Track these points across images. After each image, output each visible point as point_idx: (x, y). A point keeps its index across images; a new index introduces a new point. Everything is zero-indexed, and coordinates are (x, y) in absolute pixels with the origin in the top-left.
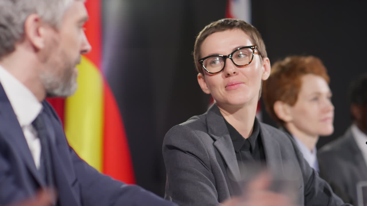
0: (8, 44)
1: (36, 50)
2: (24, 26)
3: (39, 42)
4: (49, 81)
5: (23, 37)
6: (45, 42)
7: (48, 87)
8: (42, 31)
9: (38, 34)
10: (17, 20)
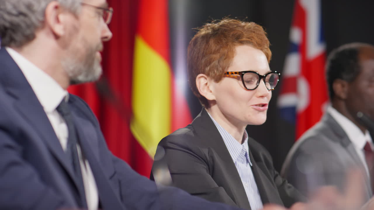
0: (28, 32)
1: (57, 37)
2: (44, 13)
3: (59, 29)
4: (71, 68)
5: (44, 23)
6: (65, 29)
7: (71, 75)
8: (62, 17)
9: (58, 20)
10: (37, 7)
